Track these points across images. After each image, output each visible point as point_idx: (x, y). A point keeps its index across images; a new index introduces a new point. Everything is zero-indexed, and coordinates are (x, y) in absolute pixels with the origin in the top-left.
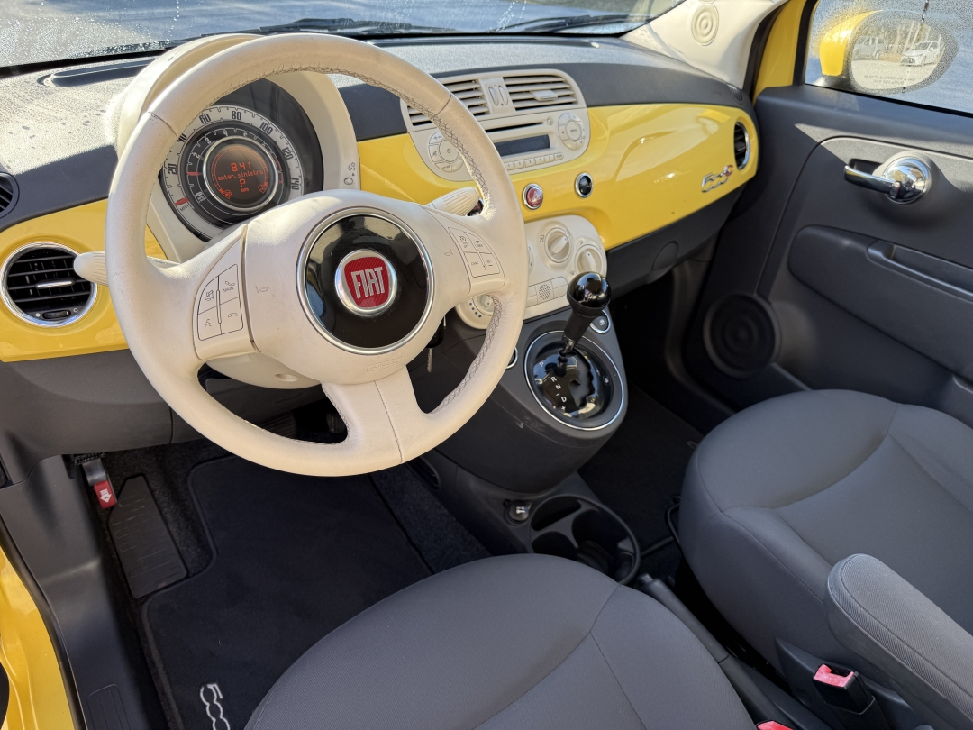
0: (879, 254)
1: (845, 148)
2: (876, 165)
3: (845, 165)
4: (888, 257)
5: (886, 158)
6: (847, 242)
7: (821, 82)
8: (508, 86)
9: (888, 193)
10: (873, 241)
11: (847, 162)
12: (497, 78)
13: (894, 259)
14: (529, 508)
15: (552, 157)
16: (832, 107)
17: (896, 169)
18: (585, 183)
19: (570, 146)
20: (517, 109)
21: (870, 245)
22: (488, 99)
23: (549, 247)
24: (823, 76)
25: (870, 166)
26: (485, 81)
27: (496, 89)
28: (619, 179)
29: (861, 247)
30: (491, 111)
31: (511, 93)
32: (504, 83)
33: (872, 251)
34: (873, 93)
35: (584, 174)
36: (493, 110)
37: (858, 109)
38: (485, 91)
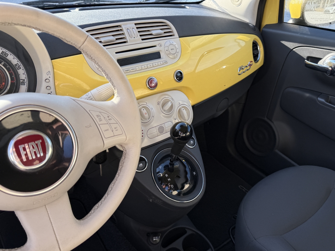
0: (323, 100)
1: (305, 52)
2: (320, 59)
3: (305, 59)
4: (327, 102)
5: (324, 56)
6: (307, 95)
7: (291, 21)
8: (137, 28)
9: (326, 72)
10: (320, 94)
11: (306, 58)
12: (132, 24)
13: (330, 103)
14: (160, 237)
15: (162, 62)
16: (297, 33)
17: (329, 61)
18: (179, 75)
19: (171, 57)
20: (143, 40)
21: (318, 96)
22: (127, 35)
23: (162, 107)
24: (292, 19)
25: (317, 60)
26: (125, 26)
27: (131, 30)
28: (197, 71)
29: (314, 97)
30: (128, 41)
31: (139, 32)
32: (135, 27)
33: (320, 99)
34: (316, 26)
35: (179, 71)
36: (130, 40)
37: (309, 33)
38: (125, 31)
